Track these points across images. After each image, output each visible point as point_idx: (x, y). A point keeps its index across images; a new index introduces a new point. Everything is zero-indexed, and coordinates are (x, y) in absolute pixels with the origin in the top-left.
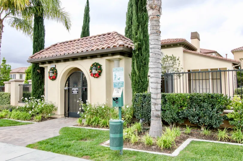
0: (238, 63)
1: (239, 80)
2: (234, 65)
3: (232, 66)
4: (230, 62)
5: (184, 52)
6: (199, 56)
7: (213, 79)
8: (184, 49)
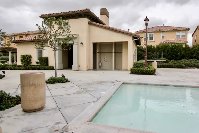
0: (137, 37)
1: (139, 55)
2: (134, 39)
3: (133, 40)
4: (131, 36)
5: (90, 24)
6: (103, 28)
7: (115, 53)
8: (90, 21)
